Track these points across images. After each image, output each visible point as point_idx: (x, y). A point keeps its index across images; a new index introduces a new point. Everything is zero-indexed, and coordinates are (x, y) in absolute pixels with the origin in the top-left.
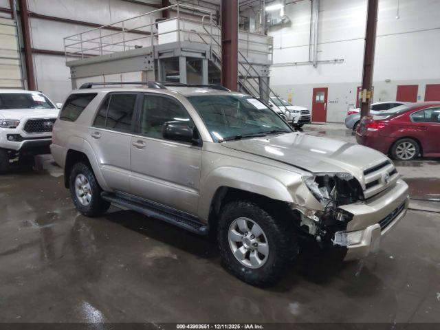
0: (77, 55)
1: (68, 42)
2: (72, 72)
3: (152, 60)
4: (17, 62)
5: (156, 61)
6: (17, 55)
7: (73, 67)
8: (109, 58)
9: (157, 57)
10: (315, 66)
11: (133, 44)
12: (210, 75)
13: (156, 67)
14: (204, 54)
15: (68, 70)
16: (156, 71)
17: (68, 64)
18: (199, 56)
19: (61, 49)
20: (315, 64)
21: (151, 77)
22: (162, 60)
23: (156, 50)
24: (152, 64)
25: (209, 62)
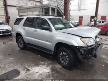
0: (19, 7)
1: (17, 3)
2: (18, 11)
3: (41, 8)
4: (3, 8)
5: (42, 9)
6: (3, 7)
7: (18, 10)
8: (29, 8)
9: (43, 7)
11: (35, 4)
12: (57, 12)
14: (56, 7)
15: (17, 11)
16: (43, 11)
17: (17, 9)
18: (54, 7)
19: (15, 5)
20: (80, 10)
22: (44, 8)
23: (43, 6)
25: (57, 9)
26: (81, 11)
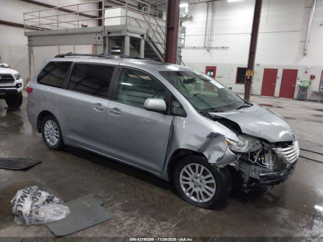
0: (32, 28)
2: (29, 41)
3: (101, 37)
5: (104, 38)
7: (30, 37)
8: (64, 32)
9: (106, 35)
10: (208, 50)
13: (105, 42)
14: (142, 36)
15: (26, 38)
16: (105, 46)
17: (26, 34)
18: (138, 36)
19: (21, 22)
20: (208, 49)
21: (100, 50)
22: (110, 38)
23: (106, 29)
24: (101, 40)
25: (146, 42)
26: (211, 50)
